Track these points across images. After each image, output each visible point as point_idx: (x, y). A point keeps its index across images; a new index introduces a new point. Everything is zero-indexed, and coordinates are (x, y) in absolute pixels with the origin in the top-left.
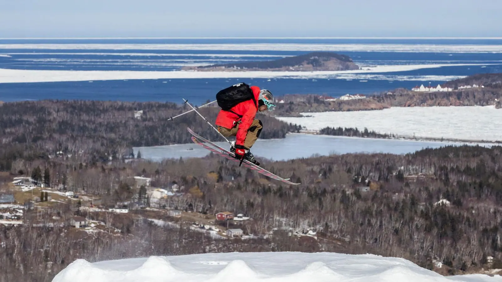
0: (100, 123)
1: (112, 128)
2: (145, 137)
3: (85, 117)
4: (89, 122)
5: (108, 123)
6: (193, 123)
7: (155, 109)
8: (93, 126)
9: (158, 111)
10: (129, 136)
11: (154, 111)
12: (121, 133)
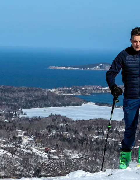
0: (12, 97)
1: (16, 100)
2: (28, 105)
3: (6, 94)
4: (8, 97)
5: (15, 97)
6: (47, 100)
7: (33, 91)
8: (9, 99)
9: (35, 92)
10: (22, 104)
11: (33, 92)
12: (19, 103)
